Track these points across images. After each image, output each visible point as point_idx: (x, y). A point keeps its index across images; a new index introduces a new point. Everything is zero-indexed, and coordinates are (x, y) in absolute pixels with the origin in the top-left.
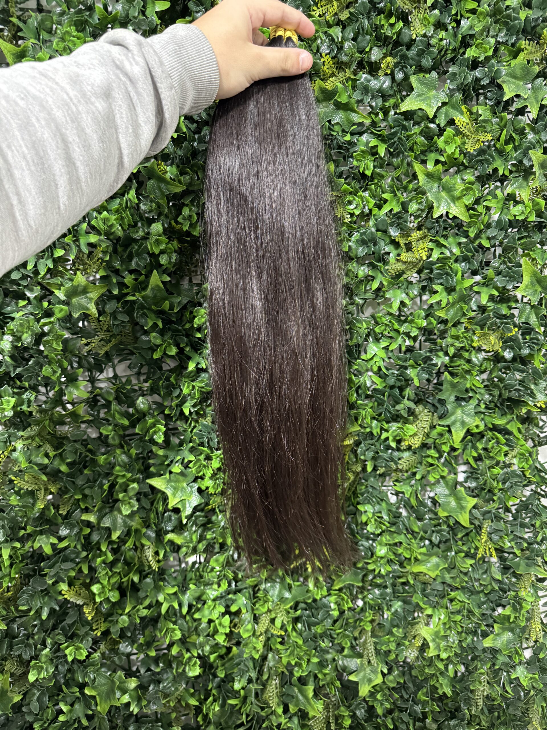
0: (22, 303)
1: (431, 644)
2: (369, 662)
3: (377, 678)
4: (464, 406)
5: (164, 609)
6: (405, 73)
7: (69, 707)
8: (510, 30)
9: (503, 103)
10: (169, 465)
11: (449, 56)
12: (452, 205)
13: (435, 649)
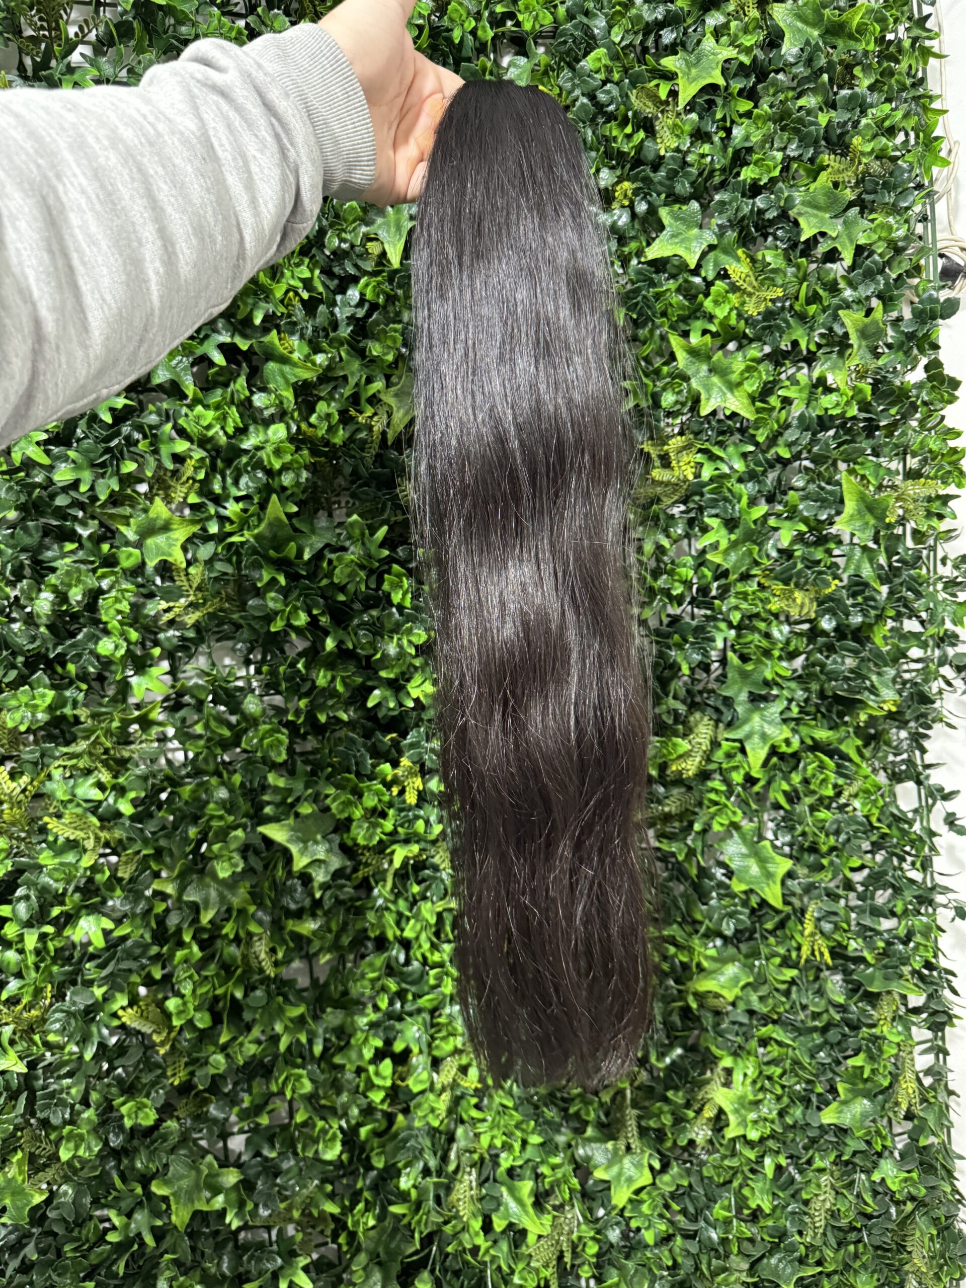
0: (69, 546)
1: (733, 1119)
2: (628, 1148)
3: (642, 1175)
4: (764, 709)
5: (283, 1045)
6: (649, 203)
7: (125, 1219)
8: (805, 140)
9: (801, 247)
10: (292, 805)
11: (717, 179)
12: (729, 395)
13: (739, 1124)
